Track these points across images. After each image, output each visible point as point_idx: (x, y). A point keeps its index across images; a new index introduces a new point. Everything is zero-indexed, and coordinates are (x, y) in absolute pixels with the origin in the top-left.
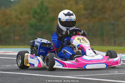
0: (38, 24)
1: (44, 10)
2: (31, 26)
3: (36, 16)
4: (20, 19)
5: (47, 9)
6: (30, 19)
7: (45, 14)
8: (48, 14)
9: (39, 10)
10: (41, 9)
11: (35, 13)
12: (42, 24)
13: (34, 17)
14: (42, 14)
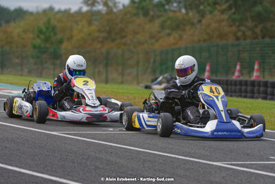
0: (42, 46)
1: (50, 29)
2: (35, 47)
3: (42, 36)
4: (23, 39)
5: (54, 28)
6: (34, 39)
7: (52, 34)
8: (55, 34)
9: (44, 29)
10: (47, 28)
11: (41, 32)
12: (48, 45)
13: (38, 37)
14: (48, 34)
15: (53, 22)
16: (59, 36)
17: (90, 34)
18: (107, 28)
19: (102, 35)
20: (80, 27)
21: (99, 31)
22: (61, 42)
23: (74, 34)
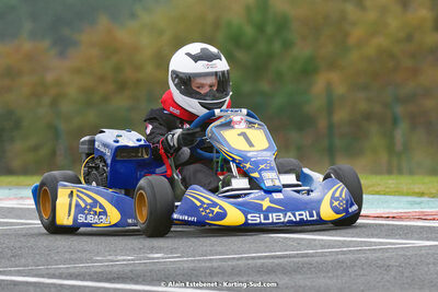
1: (270, 29)
7: (277, 46)
8: (287, 45)
9: (249, 31)
10: (261, 28)
12: (265, 86)
14: (262, 47)
16: (302, 51)
17: (409, 38)
20: (371, 16)
22: (308, 70)
23: (352, 41)
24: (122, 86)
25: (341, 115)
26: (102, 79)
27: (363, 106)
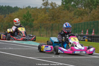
0: (26, 22)
1: (29, 15)
3: (25, 18)
5: (30, 15)
6: (22, 19)
7: (29, 17)
8: (31, 17)
9: (26, 15)
10: (28, 15)
11: (25, 16)
12: (28, 22)
13: (24, 18)
14: (28, 17)
15: (30, 13)
16: (32, 18)
17: (45, 17)
18: (52, 15)
19: (50, 18)
20: (41, 15)
21: (49, 16)
22: (33, 20)
23: (38, 17)
24: (11, 21)
25: (36, 26)
26: (9, 20)
27: (39, 25)
